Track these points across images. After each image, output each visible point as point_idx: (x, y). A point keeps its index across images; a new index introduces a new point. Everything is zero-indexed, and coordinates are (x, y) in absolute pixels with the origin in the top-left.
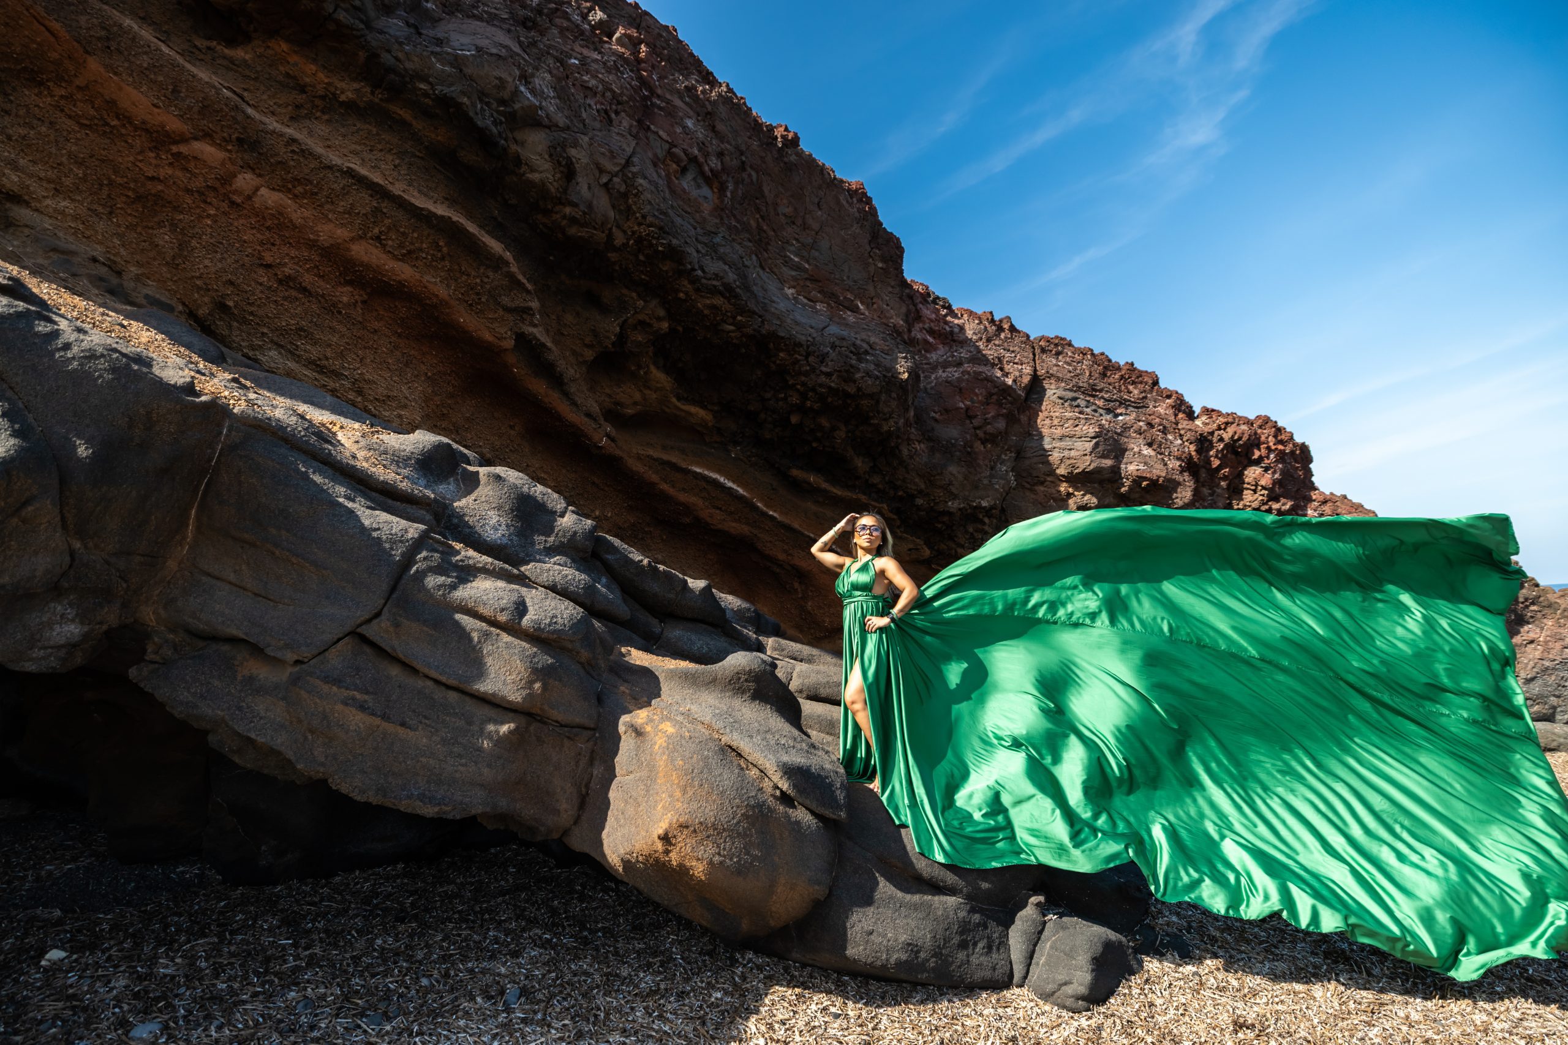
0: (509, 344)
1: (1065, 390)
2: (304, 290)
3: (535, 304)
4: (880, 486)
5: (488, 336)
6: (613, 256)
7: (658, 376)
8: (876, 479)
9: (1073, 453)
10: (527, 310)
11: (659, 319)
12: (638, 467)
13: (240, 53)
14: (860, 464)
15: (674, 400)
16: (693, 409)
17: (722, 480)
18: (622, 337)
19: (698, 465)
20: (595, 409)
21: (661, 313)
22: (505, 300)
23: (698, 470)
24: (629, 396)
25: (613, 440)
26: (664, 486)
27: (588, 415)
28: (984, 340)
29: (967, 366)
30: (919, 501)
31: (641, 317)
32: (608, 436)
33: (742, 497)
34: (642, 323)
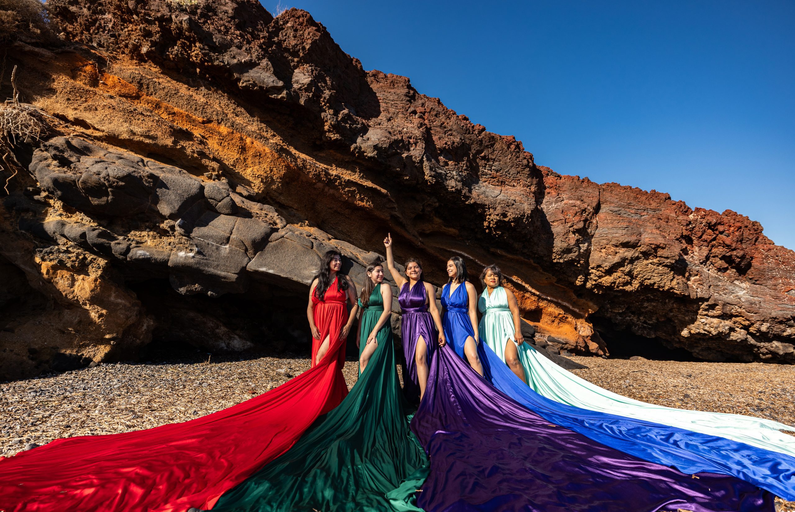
0: (389, 218)
1: (614, 207)
2: (339, 213)
3: (395, 206)
4: (528, 253)
5: (383, 217)
6: (419, 186)
7: (437, 220)
8: (526, 251)
9: (617, 235)
10: (394, 208)
11: (435, 203)
12: (432, 251)
13: (322, 155)
14: (516, 245)
15: (443, 227)
16: (450, 229)
17: (463, 253)
18: (423, 210)
19: (454, 248)
20: (416, 234)
21: (436, 200)
22: (388, 206)
23: (454, 251)
24: (428, 228)
25: (422, 243)
26: (441, 257)
27: (414, 236)
28: (574, 189)
29: (565, 201)
30: (545, 259)
31: (429, 203)
32: (420, 242)
33: (472, 260)
34: (429, 205)
